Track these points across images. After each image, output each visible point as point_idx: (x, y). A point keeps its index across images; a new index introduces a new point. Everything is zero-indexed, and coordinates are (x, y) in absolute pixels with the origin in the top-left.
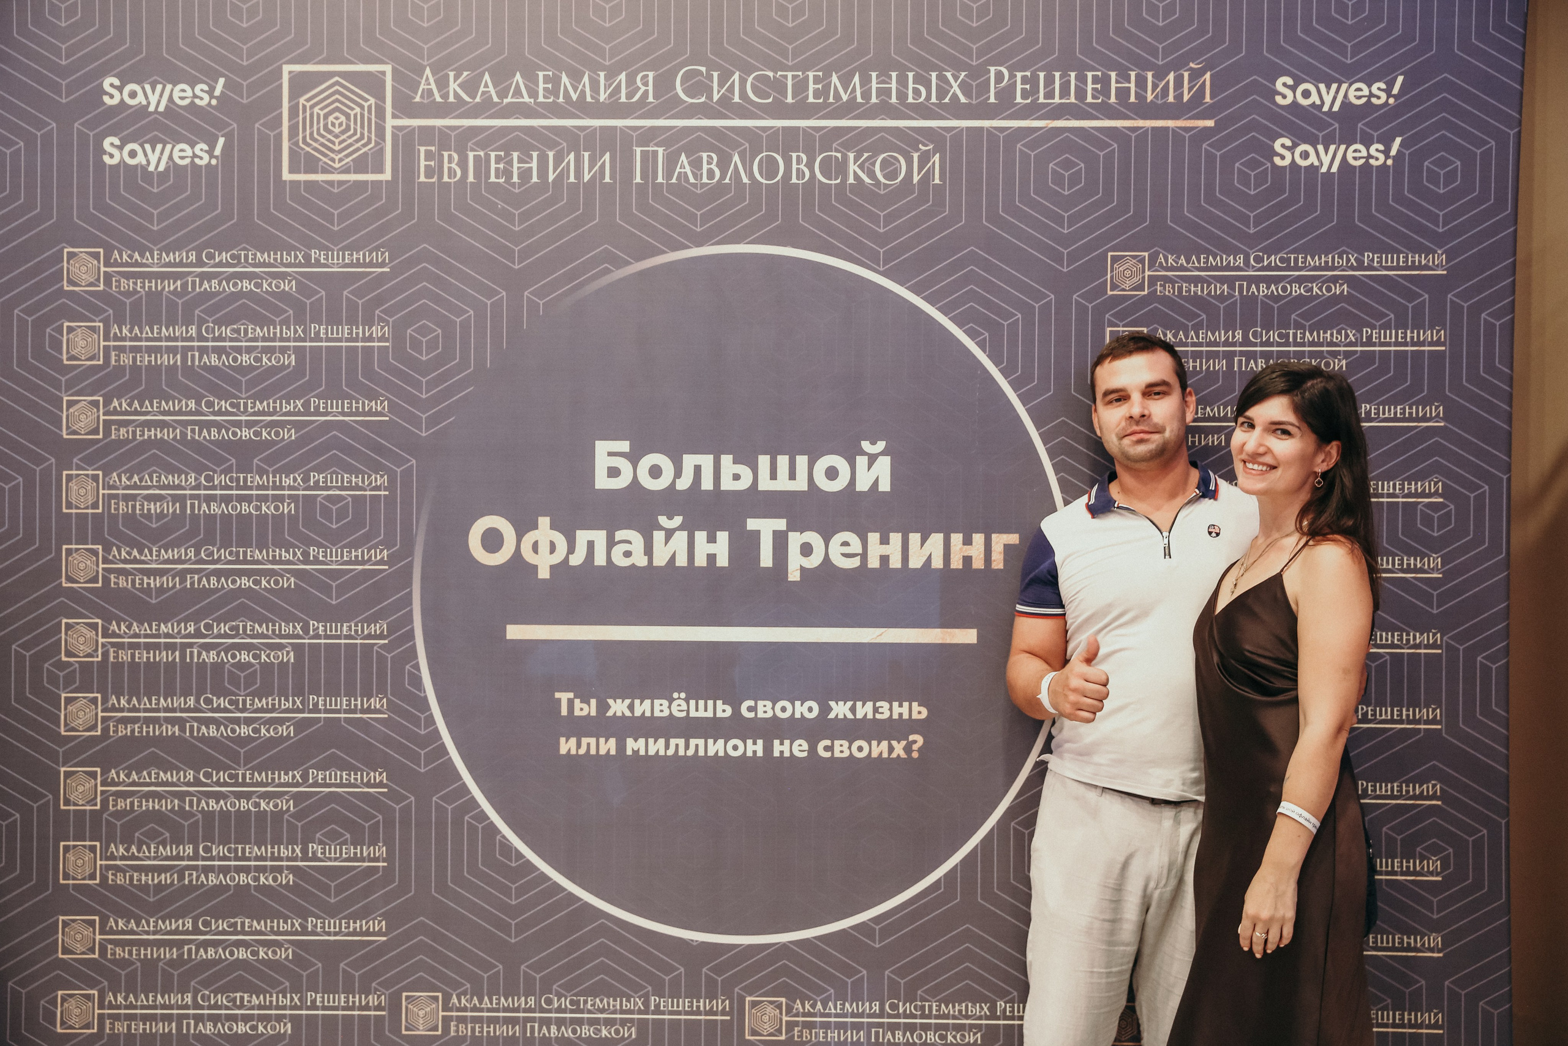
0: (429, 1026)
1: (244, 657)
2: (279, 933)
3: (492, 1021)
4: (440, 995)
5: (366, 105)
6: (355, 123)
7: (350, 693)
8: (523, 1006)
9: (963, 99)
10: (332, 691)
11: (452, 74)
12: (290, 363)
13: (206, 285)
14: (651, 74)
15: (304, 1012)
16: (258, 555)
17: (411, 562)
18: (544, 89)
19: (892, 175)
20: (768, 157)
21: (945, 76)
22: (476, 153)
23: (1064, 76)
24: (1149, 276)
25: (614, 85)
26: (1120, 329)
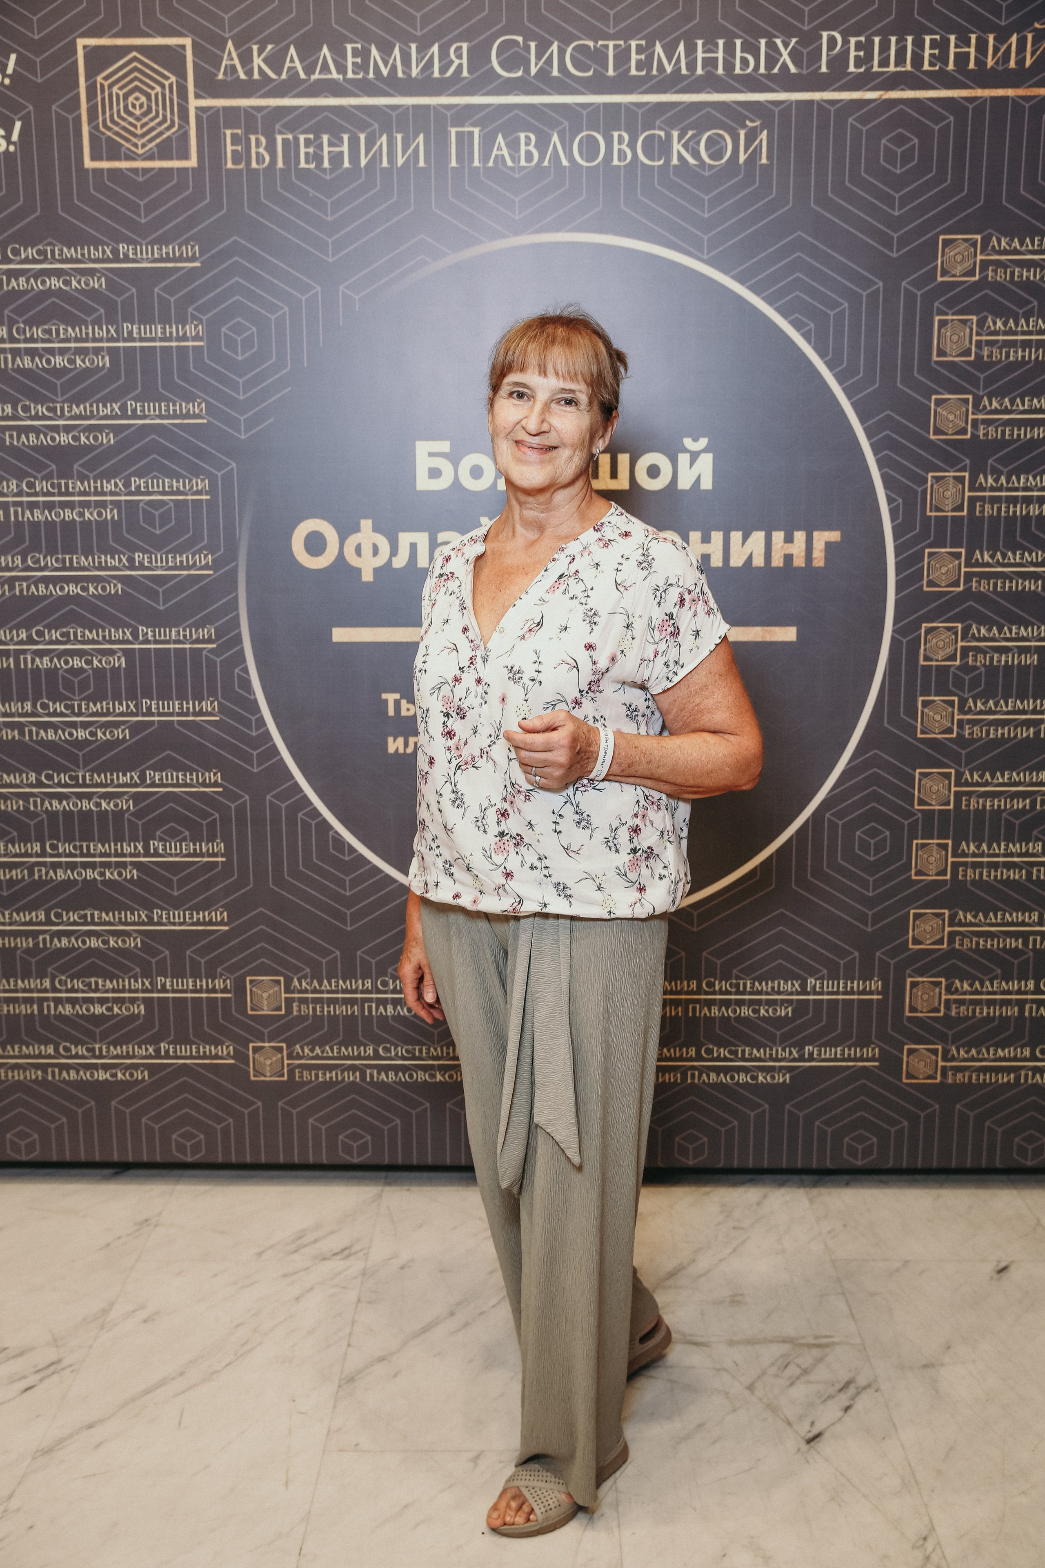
0: (275, 1005)
1: (77, 662)
2: (126, 924)
3: (331, 1001)
5: (167, 83)
6: (157, 104)
7: (182, 697)
8: (361, 987)
9: (793, 69)
10: (164, 695)
11: (255, 48)
12: (104, 365)
13: (13, 283)
14: (465, 46)
15: (155, 995)
16: (83, 561)
17: (237, 566)
18: (354, 64)
19: (716, 155)
20: (588, 136)
21: (775, 43)
22: (285, 136)
23: (901, 41)
24: (981, 261)
25: (426, 59)
26: (950, 317)
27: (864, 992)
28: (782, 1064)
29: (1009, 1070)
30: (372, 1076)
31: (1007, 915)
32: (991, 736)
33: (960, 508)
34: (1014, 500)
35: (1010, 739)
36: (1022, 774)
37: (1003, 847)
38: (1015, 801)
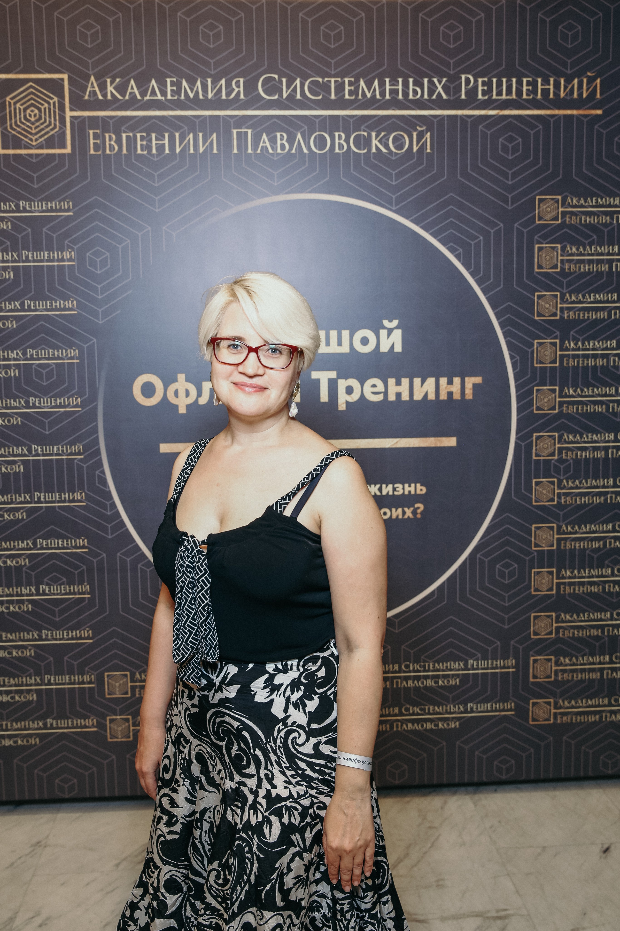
0: (123, 691)
2: (24, 640)
4: (128, 673)
5: (52, 102)
6: (45, 114)
7: (61, 490)
9: (445, 96)
10: (49, 490)
11: (109, 80)
12: (10, 277)
14: (242, 80)
15: (43, 687)
17: (97, 405)
18: (172, 90)
19: (400, 147)
20: (319, 135)
21: (433, 81)
22: (127, 134)
23: (509, 81)
24: (562, 212)
25: (218, 87)
26: (544, 245)
27: (504, 667)
28: (454, 715)
29: (595, 713)
31: (591, 615)
32: (578, 503)
33: (554, 362)
34: (586, 356)
35: (589, 504)
36: (597, 526)
37: (587, 572)
38: (594, 543)
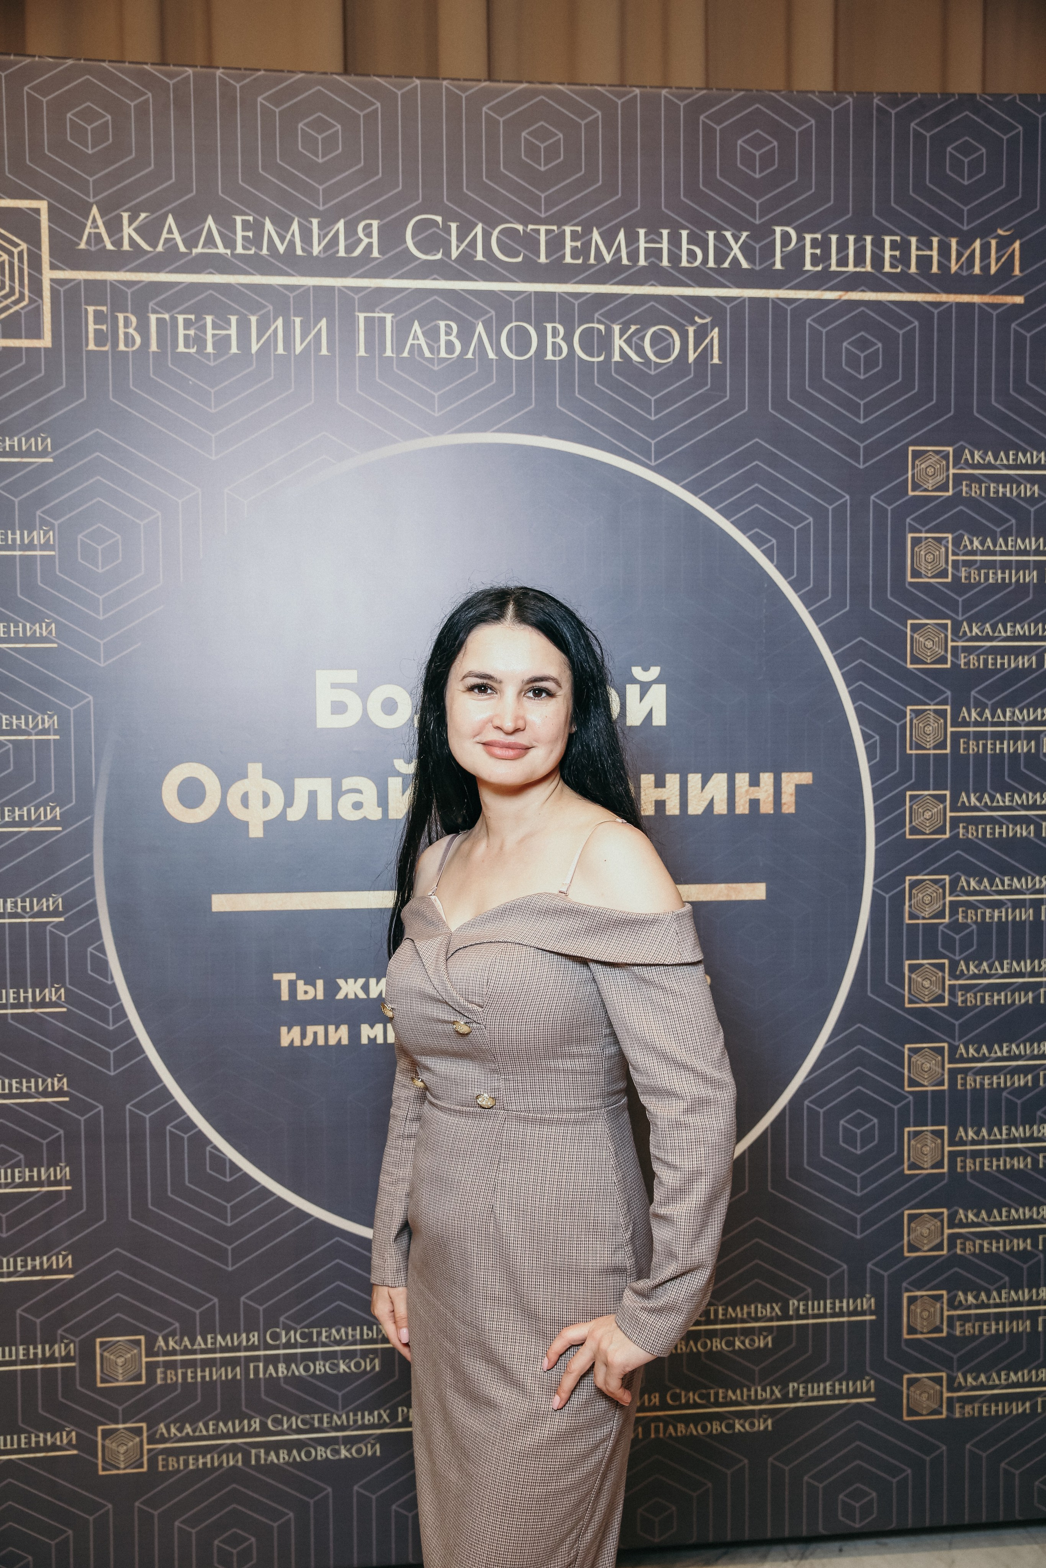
0: (132, 1374)
3: (206, 1363)
4: (142, 1338)
5: (16, 251)
6: (3, 274)
7: (19, 984)
8: (244, 1343)
9: (745, 265)
11: (125, 216)
14: (375, 224)
17: (92, 820)
18: (244, 237)
19: (664, 353)
20: (518, 327)
21: (724, 236)
22: (160, 316)
23: (859, 240)
24: (954, 474)
25: (330, 236)
26: (923, 535)
27: (855, 1313)
28: (763, 1407)
29: (1023, 1397)
30: (258, 1457)
31: (1013, 1211)
32: (987, 1003)
33: (942, 745)
34: (1000, 736)
35: (1007, 1006)
36: (1022, 1046)
37: (1004, 1131)
38: (1016, 1077)
